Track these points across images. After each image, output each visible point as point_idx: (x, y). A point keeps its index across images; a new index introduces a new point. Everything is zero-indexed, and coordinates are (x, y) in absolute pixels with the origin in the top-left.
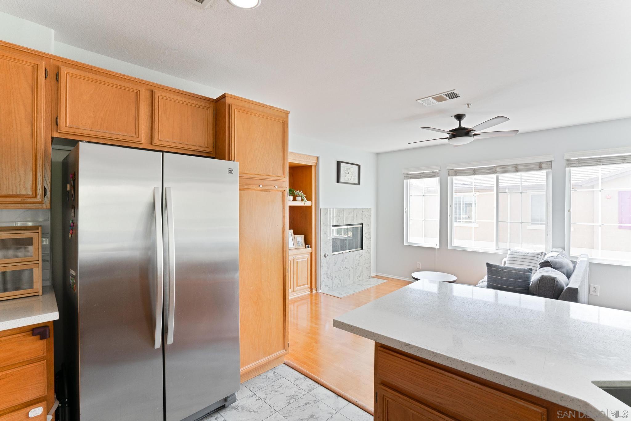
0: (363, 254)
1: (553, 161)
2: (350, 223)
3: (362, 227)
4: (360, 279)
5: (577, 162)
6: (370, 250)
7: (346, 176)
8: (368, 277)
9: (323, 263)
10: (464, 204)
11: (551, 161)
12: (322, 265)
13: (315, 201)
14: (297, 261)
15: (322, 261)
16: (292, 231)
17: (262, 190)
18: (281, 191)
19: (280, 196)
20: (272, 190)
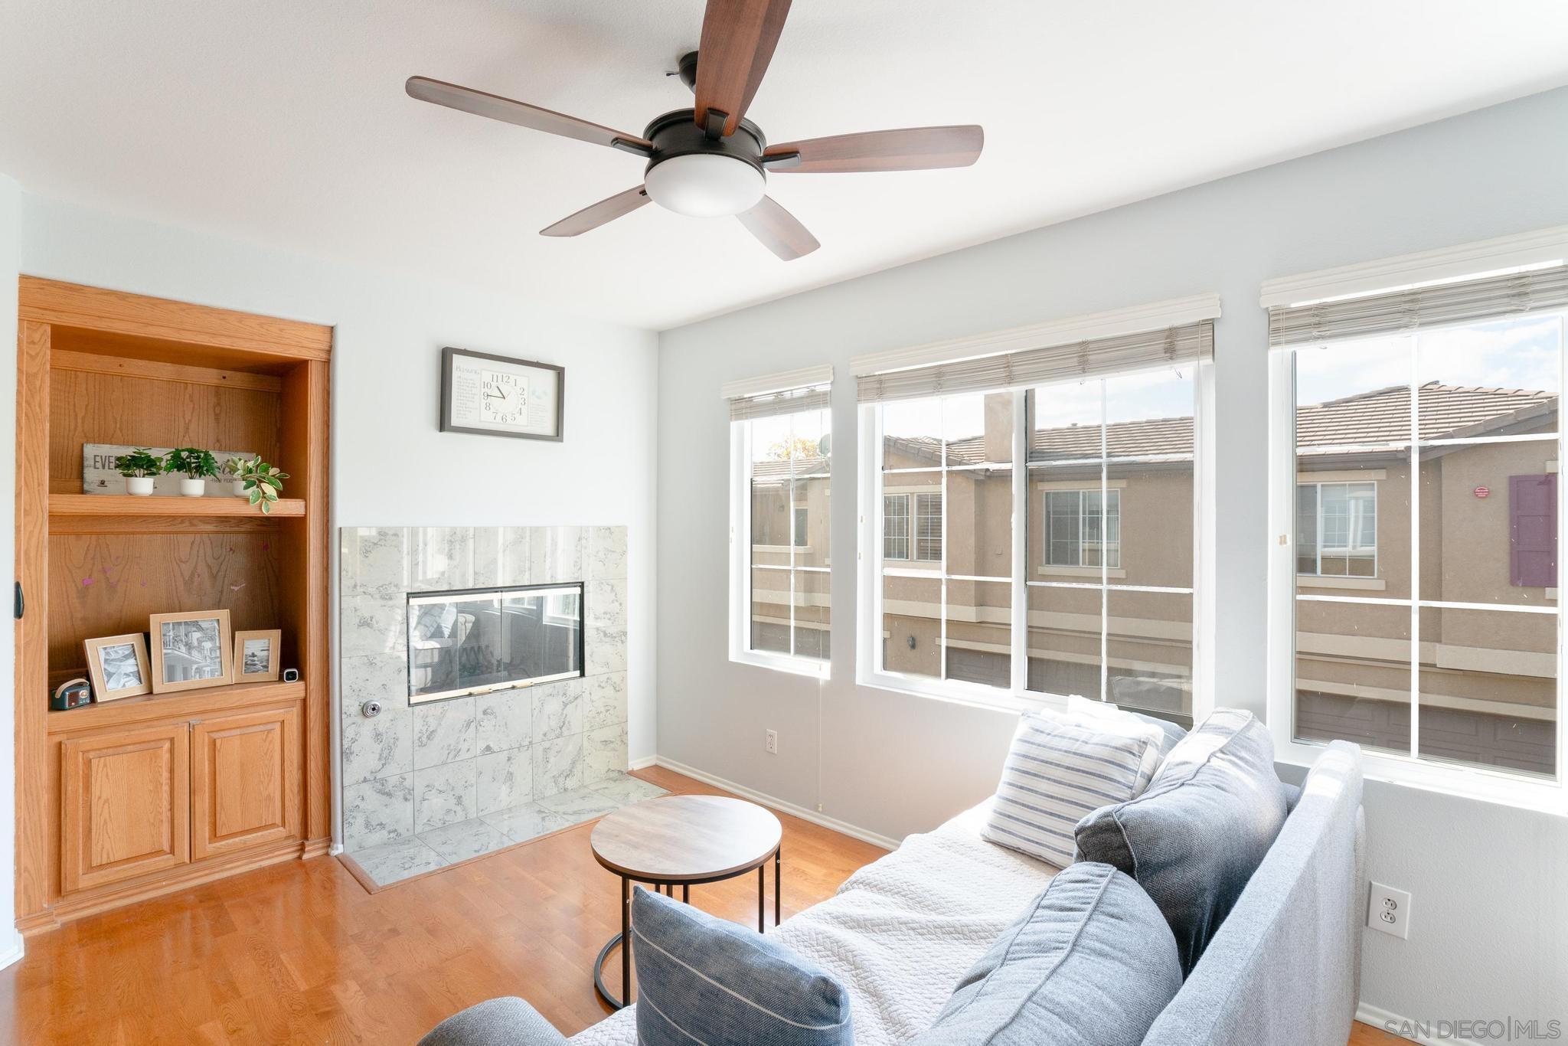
0: (586, 696)
1: (1217, 318)
2: (514, 581)
3: (582, 597)
4: (571, 783)
5: (1316, 320)
6: (624, 679)
7: (488, 407)
8: (615, 774)
9: (354, 741)
10: (1087, 513)
11: (1211, 323)
12: (345, 746)
13: (319, 500)
14: (214, 735)
15: (349, 733)
16: (224, 615)
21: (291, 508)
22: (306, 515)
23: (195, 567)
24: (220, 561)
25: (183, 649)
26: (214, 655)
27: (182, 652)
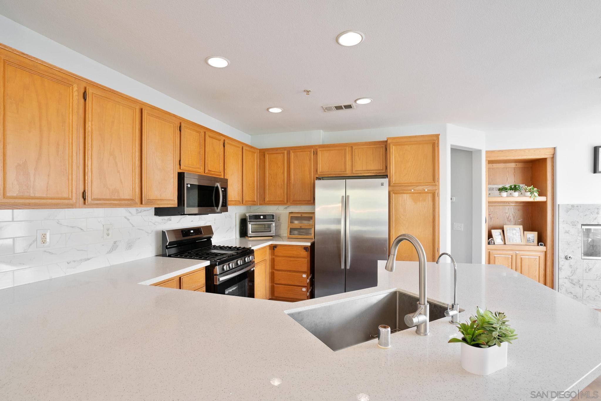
9: (563, 266)
12: (560, 267)
13: (551, 197)
14: (522, 257)
15: (561, 263)
16: (521, 227)
17: (413, 193)
18: (430, 193)
19: (430, 196)
20: (423, 192)
21: (542, 199)
22: (546, 201)
23: (509, 215)
24: (515, 213)
25: (512, 234)
26: (519, 237)
27: (512, 235)
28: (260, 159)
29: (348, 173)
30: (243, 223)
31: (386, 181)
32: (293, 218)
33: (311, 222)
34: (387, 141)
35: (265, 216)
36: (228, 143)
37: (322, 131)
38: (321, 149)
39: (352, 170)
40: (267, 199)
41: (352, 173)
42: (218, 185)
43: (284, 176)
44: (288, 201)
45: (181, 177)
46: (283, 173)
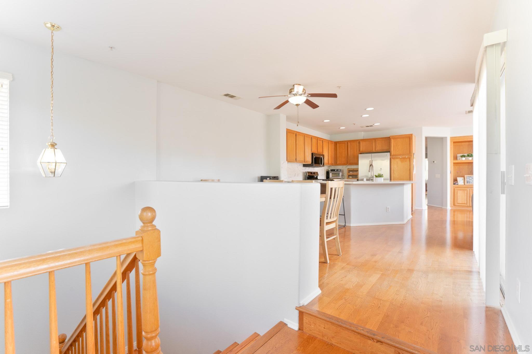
17: (401, 158)
18: (408, 158)
19: (408, 160)
20: (405, 158)
25: (469, 180)
28: (335, 146)
29: (374, 150)
30: (328, 173)
31: (389, 154)
32: (349, 171)
33: (357, 173)
34: (390, 137)
35: (337, 170)
36: (324, 141)
37: (362, 132)
38: (362, 141)
39: (375, 150)
40: (338, 163)
41: (375, 151)
42: (322, 157)
43: (345, 153)
44: (348, 163)
45: (312, 154)
46: (345, 152)
